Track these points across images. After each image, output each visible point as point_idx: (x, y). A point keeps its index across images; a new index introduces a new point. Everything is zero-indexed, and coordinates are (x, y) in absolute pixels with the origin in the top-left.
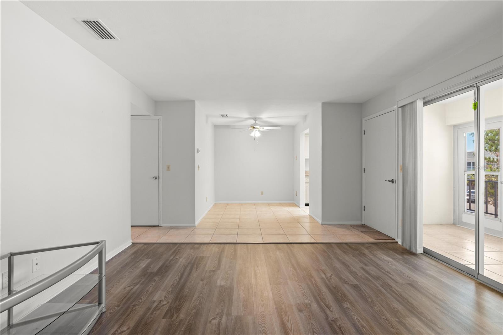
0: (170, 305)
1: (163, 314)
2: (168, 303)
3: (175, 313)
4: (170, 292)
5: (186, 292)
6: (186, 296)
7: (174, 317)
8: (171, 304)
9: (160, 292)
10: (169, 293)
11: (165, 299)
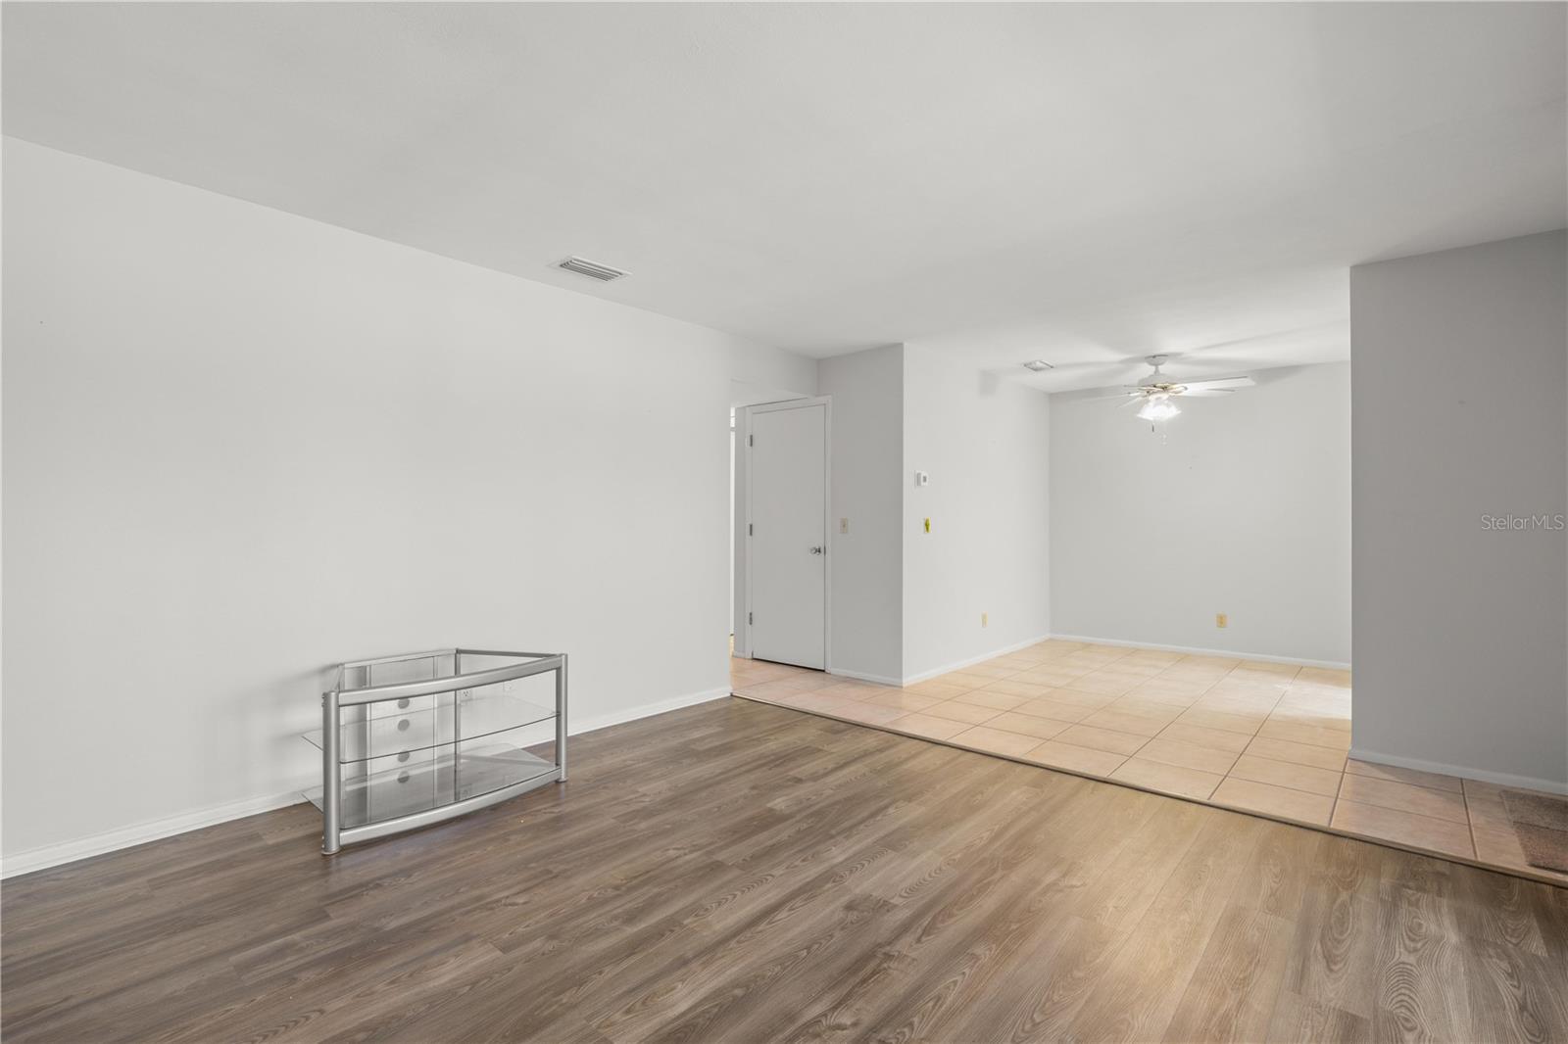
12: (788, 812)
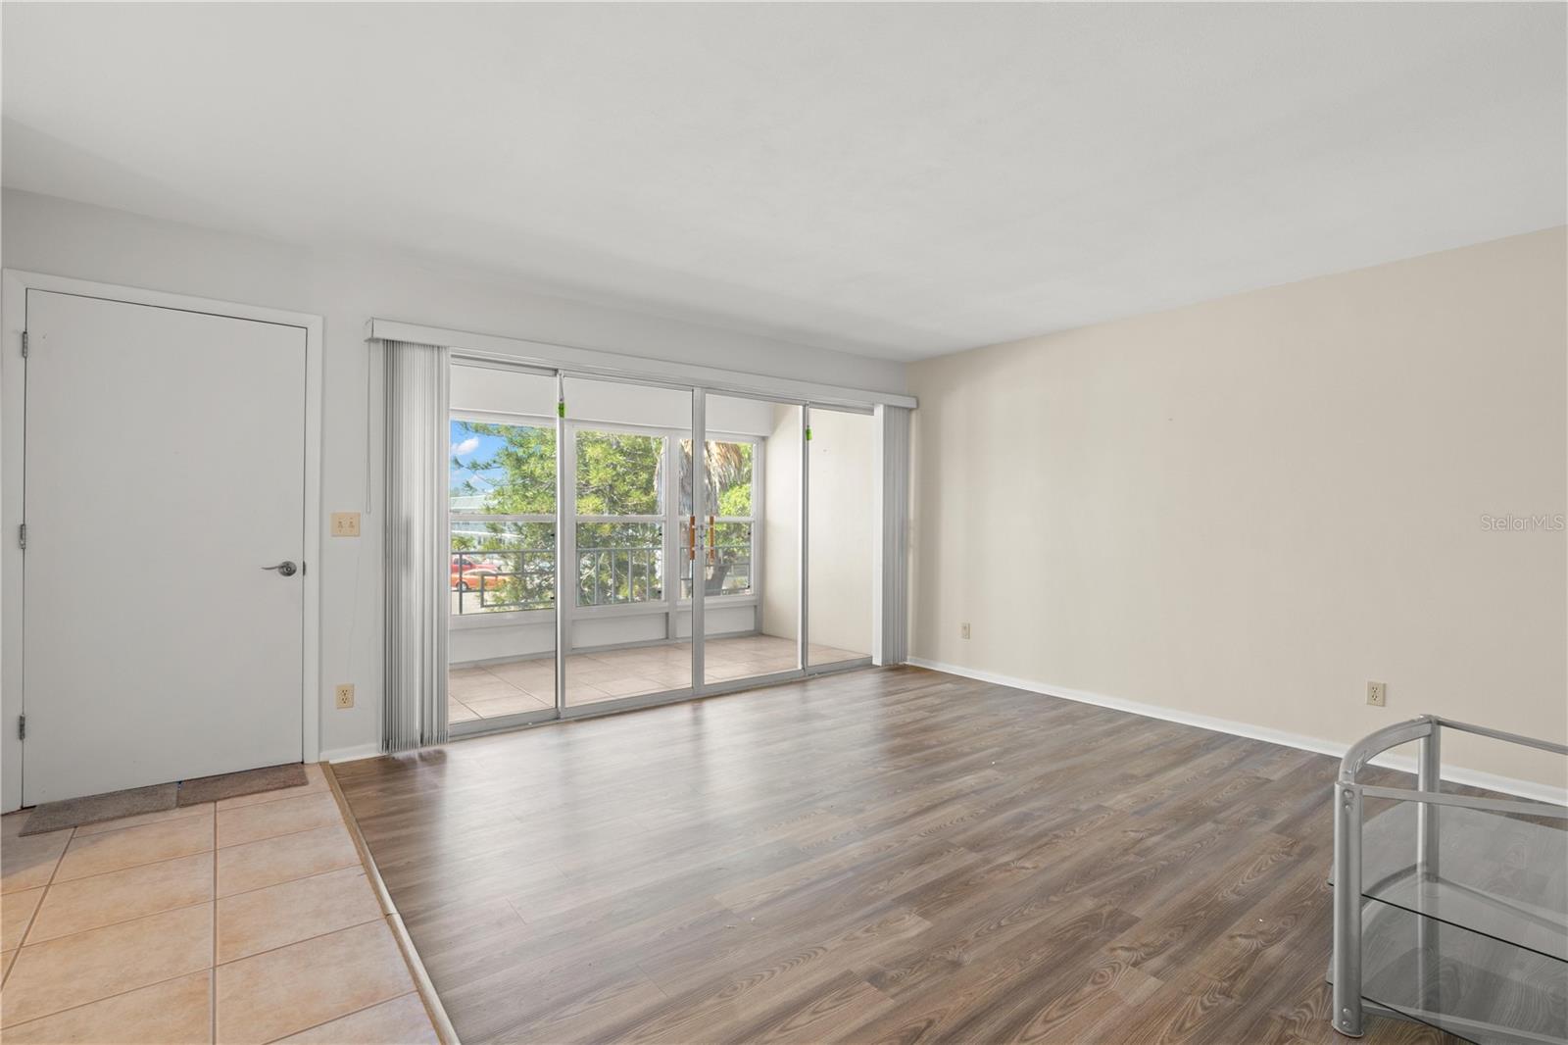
0: (1109, 941)
1: (1135, 928)
2: (1114, 949)
3: (1105, 915)
4: (1094, 982)
5: (1040, 951)
6: (1050, 940)
7: (1108, 908)
8: (1105, 943)
9: (1131, 1001)
10: (1101, 980)
11: (1116, 965)
12: (902, 909)
